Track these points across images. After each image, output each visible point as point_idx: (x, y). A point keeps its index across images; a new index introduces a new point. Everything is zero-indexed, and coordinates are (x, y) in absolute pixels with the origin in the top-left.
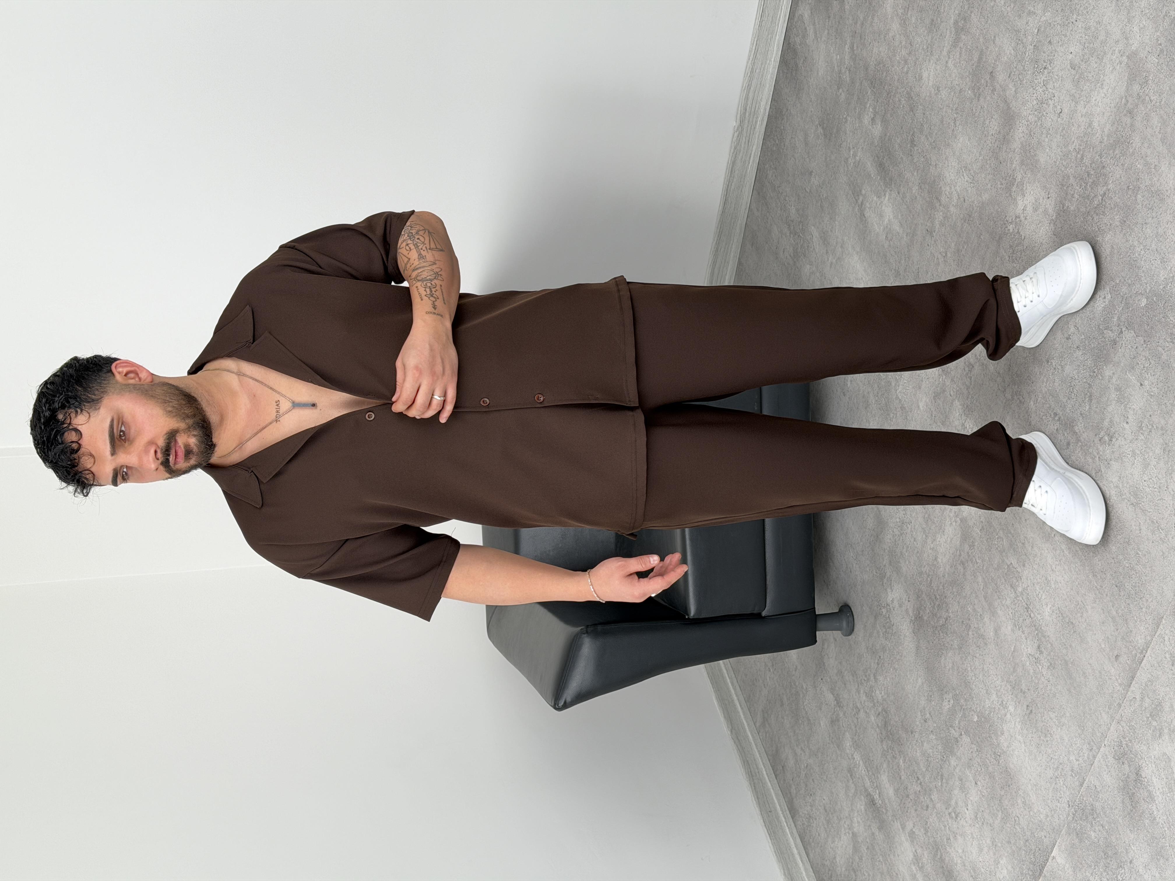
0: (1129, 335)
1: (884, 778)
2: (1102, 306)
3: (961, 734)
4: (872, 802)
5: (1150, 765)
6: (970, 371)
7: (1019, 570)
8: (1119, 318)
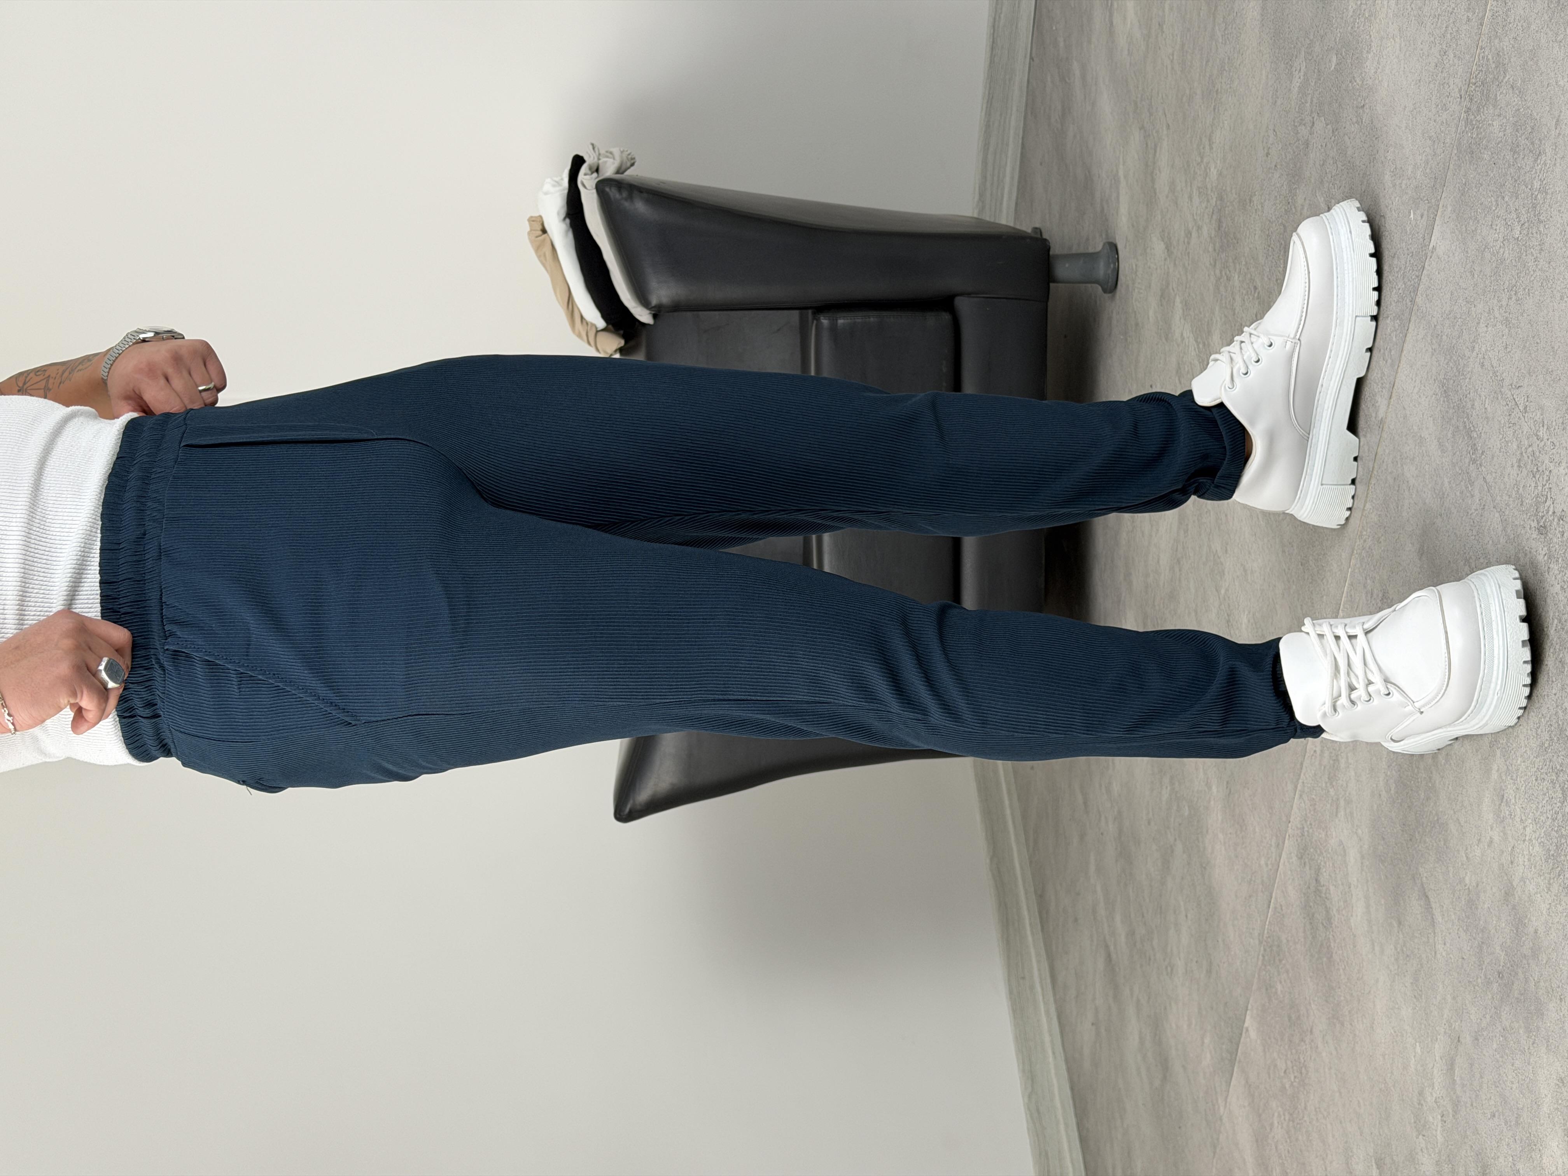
0: (1320, 125)
1: (1118, 918)
2: (1298, 84)
3: (1175, 840)
4: (1109, 957)
5: (1328, 863)
6: (1189, 243)
7: (1222, 560)
8: (1311, 103)
